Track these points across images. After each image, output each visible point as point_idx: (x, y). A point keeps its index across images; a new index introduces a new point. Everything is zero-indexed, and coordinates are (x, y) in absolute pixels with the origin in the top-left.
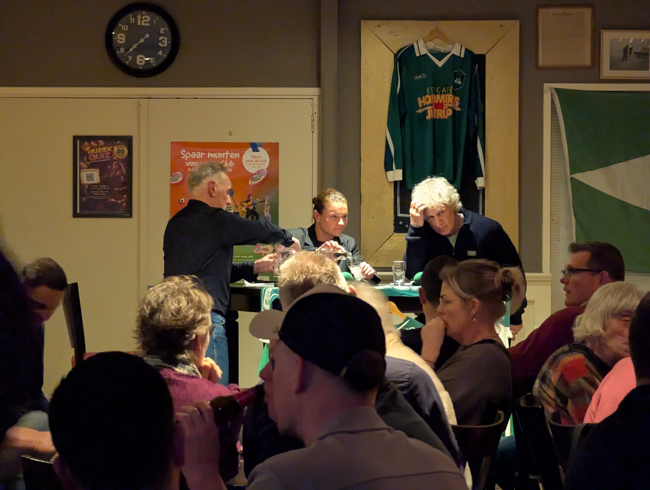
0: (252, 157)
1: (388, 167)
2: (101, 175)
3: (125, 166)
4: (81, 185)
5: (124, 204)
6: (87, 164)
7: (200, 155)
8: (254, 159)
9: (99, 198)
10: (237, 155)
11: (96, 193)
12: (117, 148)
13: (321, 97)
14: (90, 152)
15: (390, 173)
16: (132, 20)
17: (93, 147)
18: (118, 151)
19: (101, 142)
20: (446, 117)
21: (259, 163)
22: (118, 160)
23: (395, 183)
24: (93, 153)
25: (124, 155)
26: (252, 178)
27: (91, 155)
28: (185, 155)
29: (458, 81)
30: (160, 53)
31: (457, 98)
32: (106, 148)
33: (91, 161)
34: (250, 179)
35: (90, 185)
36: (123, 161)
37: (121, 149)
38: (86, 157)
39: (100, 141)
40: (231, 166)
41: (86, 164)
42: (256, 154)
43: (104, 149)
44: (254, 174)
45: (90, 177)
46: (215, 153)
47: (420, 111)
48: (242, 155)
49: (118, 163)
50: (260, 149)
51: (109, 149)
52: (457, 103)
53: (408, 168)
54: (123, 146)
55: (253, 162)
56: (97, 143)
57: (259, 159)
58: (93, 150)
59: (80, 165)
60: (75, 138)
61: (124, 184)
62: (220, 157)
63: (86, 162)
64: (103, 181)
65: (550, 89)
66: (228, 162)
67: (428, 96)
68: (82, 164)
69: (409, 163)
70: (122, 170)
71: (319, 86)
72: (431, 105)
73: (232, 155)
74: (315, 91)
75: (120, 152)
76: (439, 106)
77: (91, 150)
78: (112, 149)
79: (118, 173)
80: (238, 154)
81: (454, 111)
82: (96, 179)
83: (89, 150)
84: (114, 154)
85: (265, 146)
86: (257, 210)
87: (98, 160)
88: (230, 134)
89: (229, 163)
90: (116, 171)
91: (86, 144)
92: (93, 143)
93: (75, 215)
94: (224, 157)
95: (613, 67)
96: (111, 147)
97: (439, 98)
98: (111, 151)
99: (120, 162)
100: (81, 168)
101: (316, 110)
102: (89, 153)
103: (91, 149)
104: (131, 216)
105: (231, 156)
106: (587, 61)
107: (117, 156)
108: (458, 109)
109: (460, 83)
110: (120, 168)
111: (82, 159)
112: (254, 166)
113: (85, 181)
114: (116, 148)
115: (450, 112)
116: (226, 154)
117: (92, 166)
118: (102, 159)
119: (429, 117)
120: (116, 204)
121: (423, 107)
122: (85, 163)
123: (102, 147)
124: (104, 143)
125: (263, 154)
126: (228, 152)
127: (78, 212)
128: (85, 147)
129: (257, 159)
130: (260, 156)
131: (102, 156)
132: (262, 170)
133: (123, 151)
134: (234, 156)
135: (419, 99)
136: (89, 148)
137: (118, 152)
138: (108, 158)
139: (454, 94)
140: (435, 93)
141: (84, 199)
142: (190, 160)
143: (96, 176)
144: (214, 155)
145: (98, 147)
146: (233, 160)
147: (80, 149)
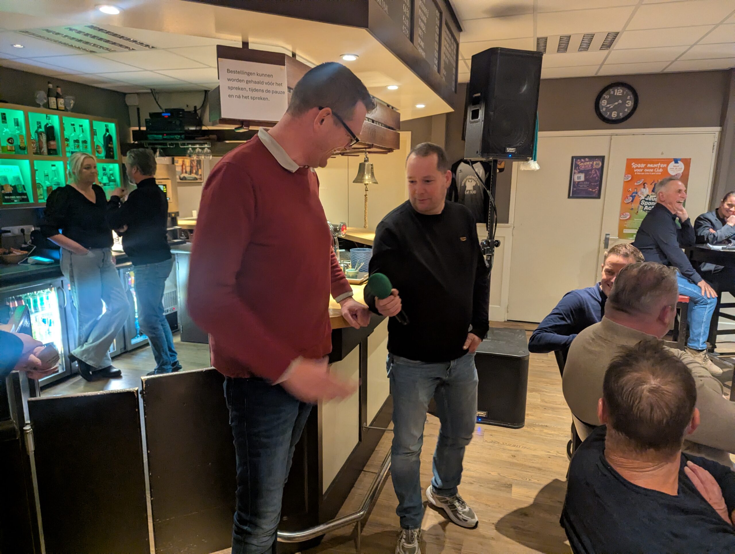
0: (674, 166)
2: (585, 176)
3: (599, 172)
4: (574, 182)
5: (596, 192)
6: (578, 171)
7: (643, 165)
8: (675, 168)
9: (583, 188)
11: (581, 186)
13: (722, 133)
14: (580, 165)
16: (612, 93)
17: (582, 162)
22: (596, 169)
25: (599, 166)
28: (634, 165)
30: (626, 110)
33: (580, 169)
35: (579, 182)
36: (598, 169)
38: (577, 167)
42: (676, 165)
43: (588, 163)
44: (674, 176)
45: (579, 178)
48: (667, 166)
50: (679, 162)
51: (591, 163)
54: (599, 161)
56: (585, 160)
57: (678, 168)
58: (582, 164)
59: (574, 171)
61: (597, 181)
62: (654, 166)
64: (586, 180)
66: (659, 169)
68: (576, 171)
71: (721, 126)
74: (718, 129)
78: (593, 163)
79: (595, 175)
80: (666, 165)
82: (582, 179)
84: (593, 166)
85: (683, 160)
87: (584, 169)
88: (662, 153)
90: (594, 174)
91: (579, 160)
92: (582, 160)
93: (569, 197)
100: (574, 173)
101: (716, 140)
104: (600, 198)
105: (661, 166)
107: (595, 166)
110: (596, 173)
111: (575, 168)
112: (674, 171)
113: (576, 180)
114: (595, 163)
116: (658, 165)
117: (581, 172)
118: (586, 168)
120: (592, 191)
124: (588, 160)
125: (681, 165)
126: (660, 164)
127: (571, 195)
128: (579, 162)
130: (679, 166)
131: (587, 166)
132: (679, 173)
133: (598, 164)
136: (580, 163)
138: (590, 168)
141: (575, 189)
142: (637, 168)
143: (582, 177)
144: (651, 166)
145: (585, 162)
146: (663, 168)
147: (575, 163)
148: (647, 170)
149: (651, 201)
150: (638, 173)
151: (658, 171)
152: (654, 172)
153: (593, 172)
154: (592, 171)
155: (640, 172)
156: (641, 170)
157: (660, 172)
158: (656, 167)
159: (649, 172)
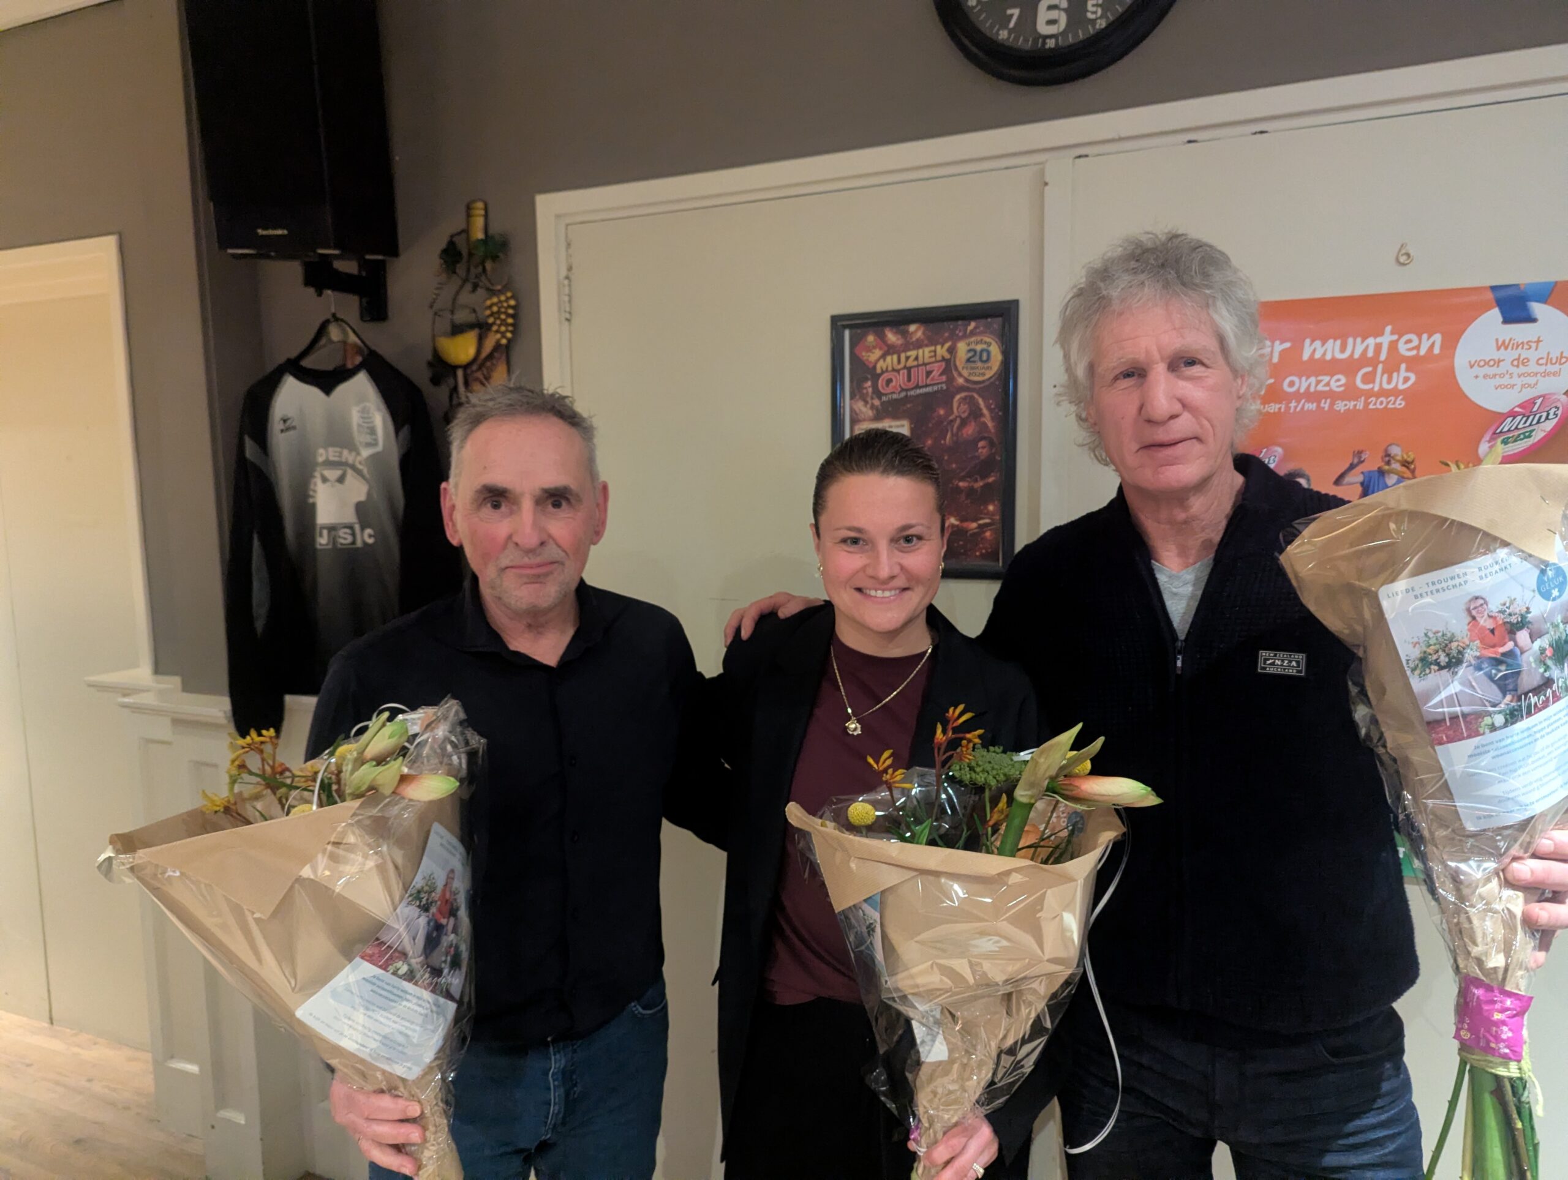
0: (1502, 345)
3: (993, 407)
6: (873, 407)
8: (1510, 355)
10: (1432, 343)
12: (969, 345)
14: (881, 365)
17: (890, 350)
18: (970, 355)
19: (916, 331)
21: (1532, 367)
22: (970, 386)
24: (890, 368)
25: (989, 368)
26: (1494, 433)
27: (886, 376)
32: (933, 348)
33: (886, 395)
34: (1487, 437)
37: (979, 348)
38: (869, 383)
39: (912, 328)
40: (1401, 387)
41: (869, 406)
42: (1519, 331)
43: (925, 353)
44: (1502, 417)
46: (1335, 339)
48: (1451, 342)
49: (972, 397)
50: (1537, 308)
51: (942, 351)
54: (988, 340)
55: (1505, 366)
56: (905, 334)
57: (1532, 355)
58: (891, 360)
59: (852, 410)
60: (839, 323)
62: (1353, 352)
63: (869, 399)
66: (1390, 370)
68: (860, 406)
70: (983, 419)
73: (1409, 341)
75: (977, 358)
77: (884, 360)
78: (952, 350)
80: (1437, 338)
83: (878, 361)
84: (956, 369)
87: (907, 390)
88: (1405, 258)
89: (1395, 375)
90: (964, 422)
91: (871, 338)
92: (891, 337)
94: (1370, 354)
96: (947, 345)
98: (947, 356)
99: (976, 396)
102: (879, 371)
103: (883, 357)
105: (1403, 349)
107: (965, 373)
112: (1506, 381)
114: (962, 347)
116: (1379, 340)
118: (917, 387)
122: (866, 402)
123: (919, 345)
124: (924, 333)
125: (1554, 328)
126: (1392, 333)
128: (869, 350)
129: (1525, 354)
130: (1538, 341)
131: (919, 376)
132: (1544, 396)
133: (985, 357)
134: (1418, 348)
136: (878, 353)
137: (968, 360)
138: (937, 381)
144: (1331, 350)
145: (907, 347)
146: (1413, 363)
147: (854, 356)
148: (1303, 384)
151: (1381, 382)
152: (1351, 393)
153: (958, 407)
154: (948, 405)
157: (1395, 392)
158: (1364, 361)
159: (1318, 397)
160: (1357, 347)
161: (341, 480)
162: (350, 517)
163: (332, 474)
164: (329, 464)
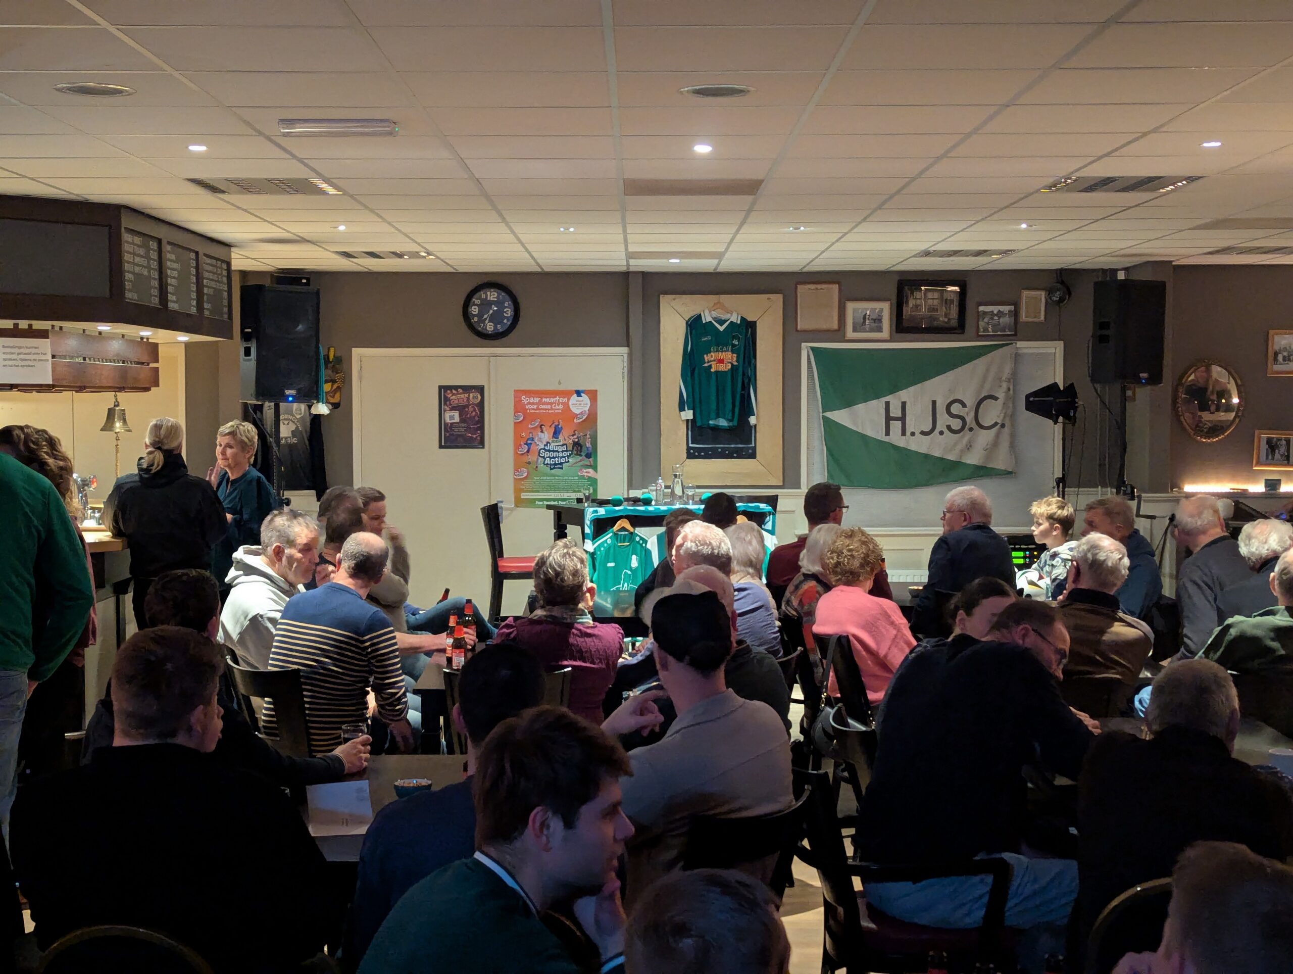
0: (577, 401)
1: (682, 409)
2: (460, 415)
3: (479, 408)
4: (446, 424)
5: (478, 438)
7: (537, 400)
8: (578, 403)
9: (459, 433)
10: (565, 400)
11: (456, 430)
12: (473, 394)
13: (630, 355)
14: (451, 398)
15: (682, 413)
16: (483, 296)
17: (454, 394)
18: (473, 397)
19: (460, 390)
20: (727, 370)
21: (582, 405)
22: (473, 404)
23: (687, 421)
24: (453, 398)
25: (478, 400)
26: (577, 417)
27: (453, 401)
28: (525, 399)
29: (736, 342)
30: (505, 321)
31: (735, 355)
32: (464, 395)
33: (452, 405)
34: (575, 418)
35: (452, 424)
36: (477, 405)
37: (475, 395)
38: (448, 402)
42: (580, 398)
43: (462, 396)
44: (578, 414)
45: (452, 417)
46: (548, 398)
47: (706, 365)
48: (569, 400)
50: (582, 394)
51: (466, 395)
52: (735, 359)
53: (698, 410)
54: (477, 394)
55: (578, 405)
56: (457, 391)
59: (444, 408)
60: (440, 387)
61: (478, 422)
64: (462, 420)
65: (807, 347)
66: (558, 405)
67: (712, 354)
68: (446, 407)
69: (698, 405)
70: (477, 411)
71: (628, 346)
72: (714, 360)
73: (561, 399)
74: (625, 350)
75: (475, 398)
76: (721, 361)
78: (469, 396)
79: (474, 414)
81: (732, 365)
82: (457, 419)
84: (470, 399)
85: (587, 392)
86: (581, 442)
87: (458, 404)
88: (560, 383)
90: (472, 412)
91: (449, 391)
92: (454, 391)
93: (441, 447)
95: (855, 330)
96: (468, 394)
97: (721, 355)
99: (475, 406)
100: (445, 411)
101: (625, 364)
103: (452, 396)
104: (483, 447)
105: (561, 401)
106: (836, 326)
107: (472, 401)
108: (735, 363)
109: (737, 343)
110: (475, 410)
111: (445, 404)
112: (578, 408)
113: (448, 421)
115: (729, 366)
116: (556, 399)
117: (453, 408)
118: (461, 403)
119: (712, 370)
120: (472, 438)
121: (708, 362)
122: (448, 406)
123: (461, 394)
124: (462, 391)
125: (585, 398)
126: (558, 398)
127: (443, 444)
129: (581, 403)
130: (583, 401)
131: (461, 401)
132: (584, 411)
133: (477, 397)
134: (563, 401)
135: (705, 356)
136: (450, 395)
138: (465, 402)
139: (733, 352)
140: (718, 351)
141: (447, 434)
142: (529, 403)
143: (456, 416)
144: (547, 400)
145: (458, 394)
146: (562, 404)
147: (444, 395)
148: (543, 407)
149: (554, 451)
150: (533, 411)
151: (557, 407)
152: (552, 409)
153: (471, 409)
154: (468, 408)
155: (534, 409)
156: (535, 407)
157: (560, 409)
158: (554, 402)
159: (546, 409)
160: (552, 400)
161: (288, 424)
162: (290, 435)
163: (286, 422)
164: (285, 419)
